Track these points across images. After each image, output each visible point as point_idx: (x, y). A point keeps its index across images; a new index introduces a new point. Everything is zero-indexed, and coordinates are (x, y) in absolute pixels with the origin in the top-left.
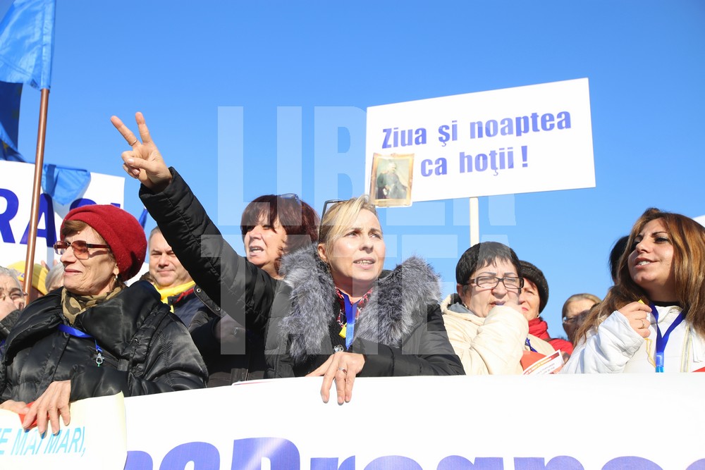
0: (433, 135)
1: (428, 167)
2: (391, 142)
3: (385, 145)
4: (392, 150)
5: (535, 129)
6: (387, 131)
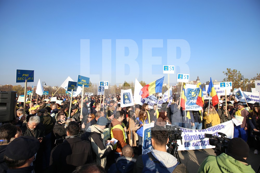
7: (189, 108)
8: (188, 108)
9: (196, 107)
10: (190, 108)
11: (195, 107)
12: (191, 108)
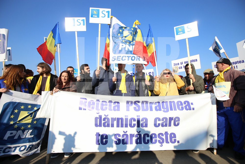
0: (180, 64)
1: (180, 68)
2: (175, 65)
3: (174, 66)
4: (175, 66)
5: (193, 62)
6: (174, 64)
7: (118, 58)
8: (116, 58)
9: (133, 58)
10: (121, 59)
11: (130, 58)
12: (124, 59)
